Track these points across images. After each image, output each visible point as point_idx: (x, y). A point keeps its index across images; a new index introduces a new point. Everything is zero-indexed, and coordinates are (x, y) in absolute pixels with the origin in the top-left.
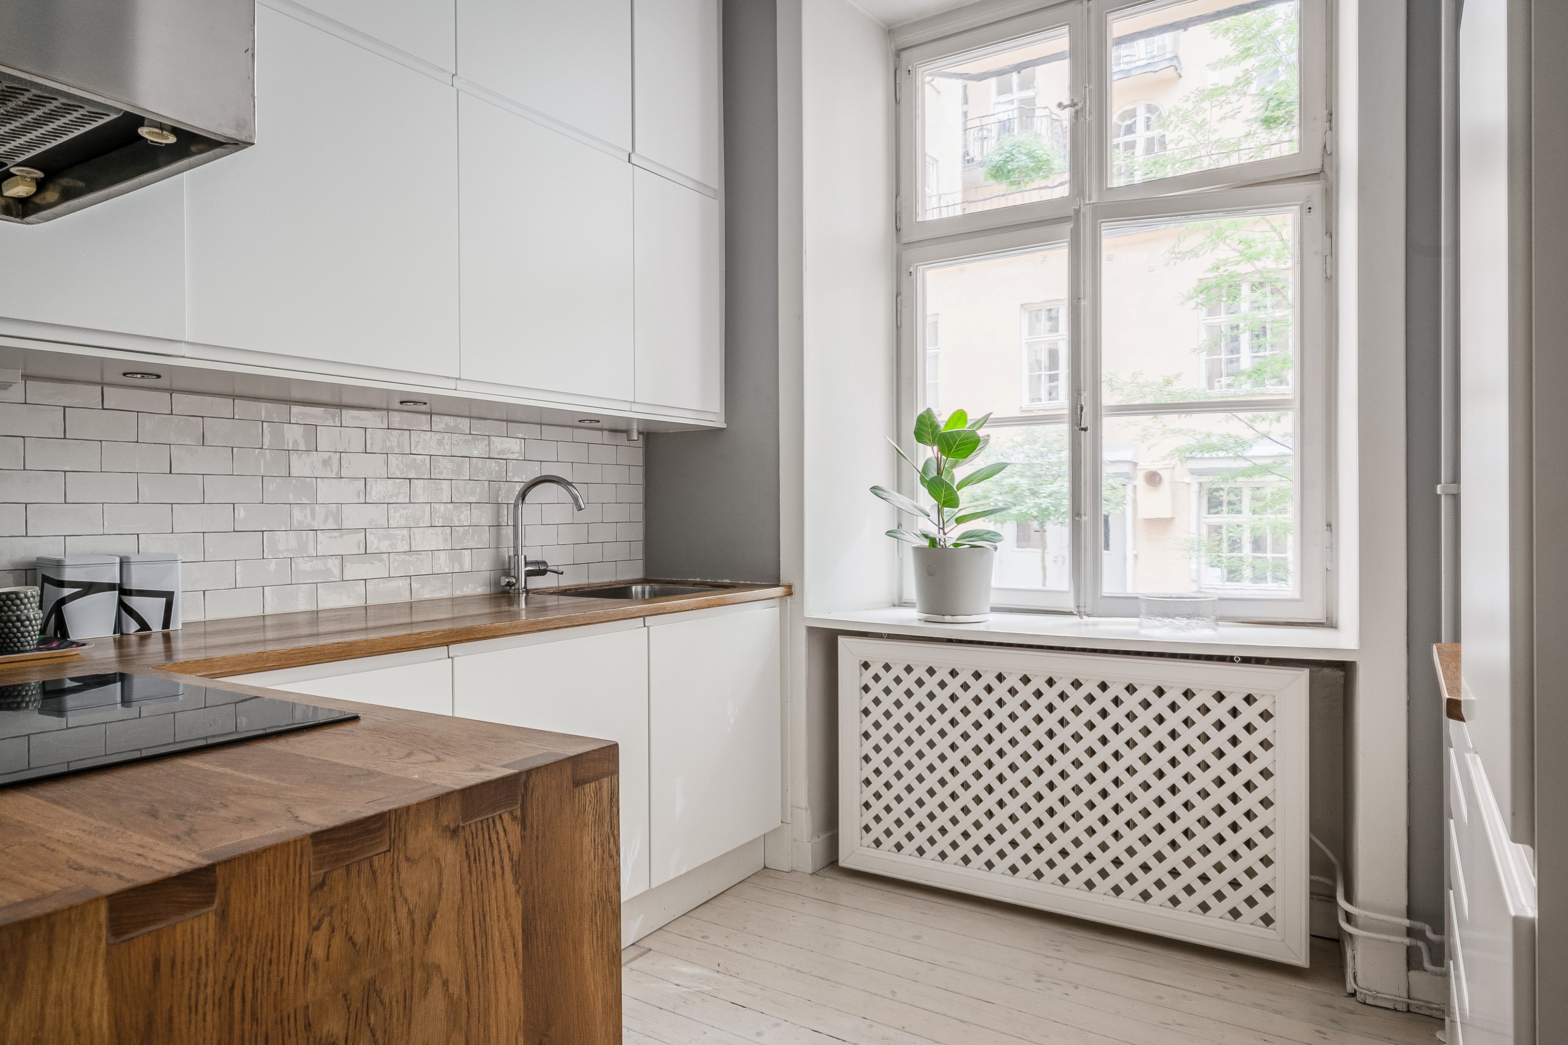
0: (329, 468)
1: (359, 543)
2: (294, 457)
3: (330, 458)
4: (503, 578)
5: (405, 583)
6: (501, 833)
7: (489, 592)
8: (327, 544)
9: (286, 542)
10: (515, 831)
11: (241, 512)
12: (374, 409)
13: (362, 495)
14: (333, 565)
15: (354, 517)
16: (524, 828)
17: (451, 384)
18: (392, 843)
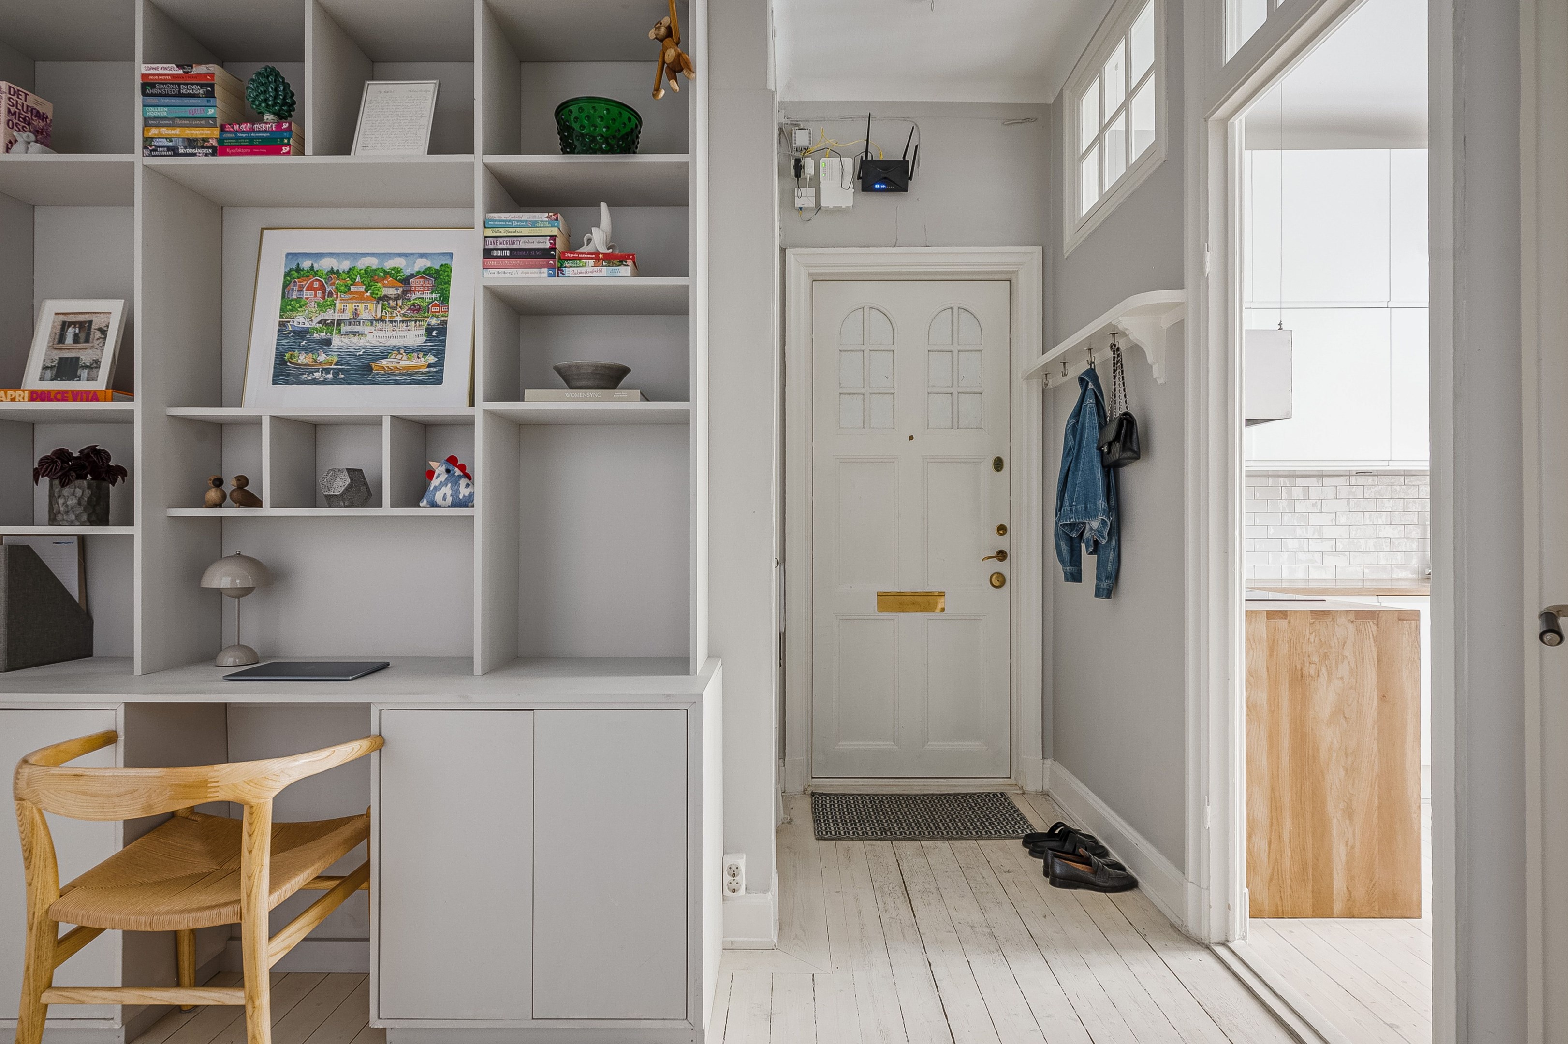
0: (1315, 508)
1: (1332, 546)
2: (1297, 503)
3: (1316, 502)
4: (1427, 570)
5: (1359, 569)
6: (1369, 627)
7: (1417, 577)
8: (1314, 546)
9: (1292, 544)
10: (1374, 628)
11: (1271, 530)
12: (1342, 476)
13: (1334, 521)
14: (1318, 557)
15: (1328, 532)
16: (1378, 627)
17: (1386, 463)
18: (1333, 619)
